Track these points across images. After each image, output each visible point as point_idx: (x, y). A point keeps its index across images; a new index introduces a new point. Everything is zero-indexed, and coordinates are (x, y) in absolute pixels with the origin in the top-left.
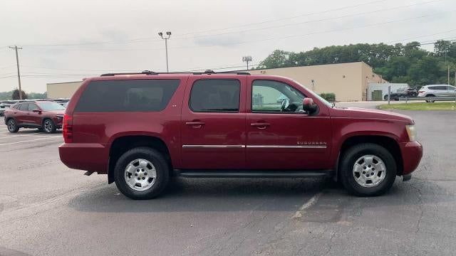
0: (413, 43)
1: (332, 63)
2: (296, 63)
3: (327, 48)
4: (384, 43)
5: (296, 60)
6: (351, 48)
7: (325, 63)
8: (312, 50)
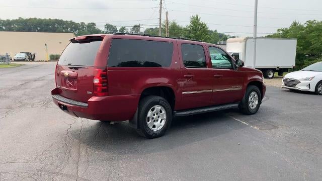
0: (92, 23)
1: (35, 31)
2: (4, 28)
3: (30, 19)
4: (73, 21)
5: (3, 25)
6: (50, 21)
7: (29, 30)
8: (18, 19)
